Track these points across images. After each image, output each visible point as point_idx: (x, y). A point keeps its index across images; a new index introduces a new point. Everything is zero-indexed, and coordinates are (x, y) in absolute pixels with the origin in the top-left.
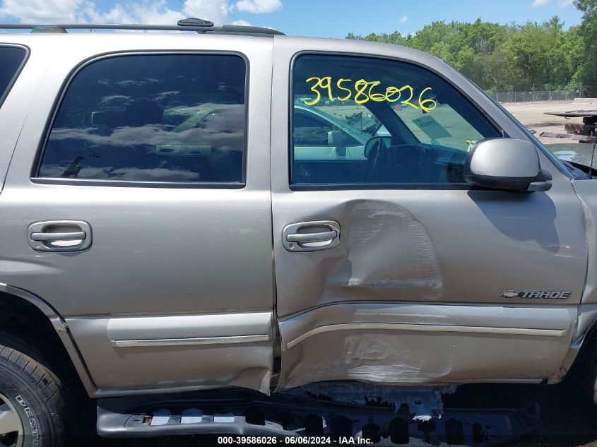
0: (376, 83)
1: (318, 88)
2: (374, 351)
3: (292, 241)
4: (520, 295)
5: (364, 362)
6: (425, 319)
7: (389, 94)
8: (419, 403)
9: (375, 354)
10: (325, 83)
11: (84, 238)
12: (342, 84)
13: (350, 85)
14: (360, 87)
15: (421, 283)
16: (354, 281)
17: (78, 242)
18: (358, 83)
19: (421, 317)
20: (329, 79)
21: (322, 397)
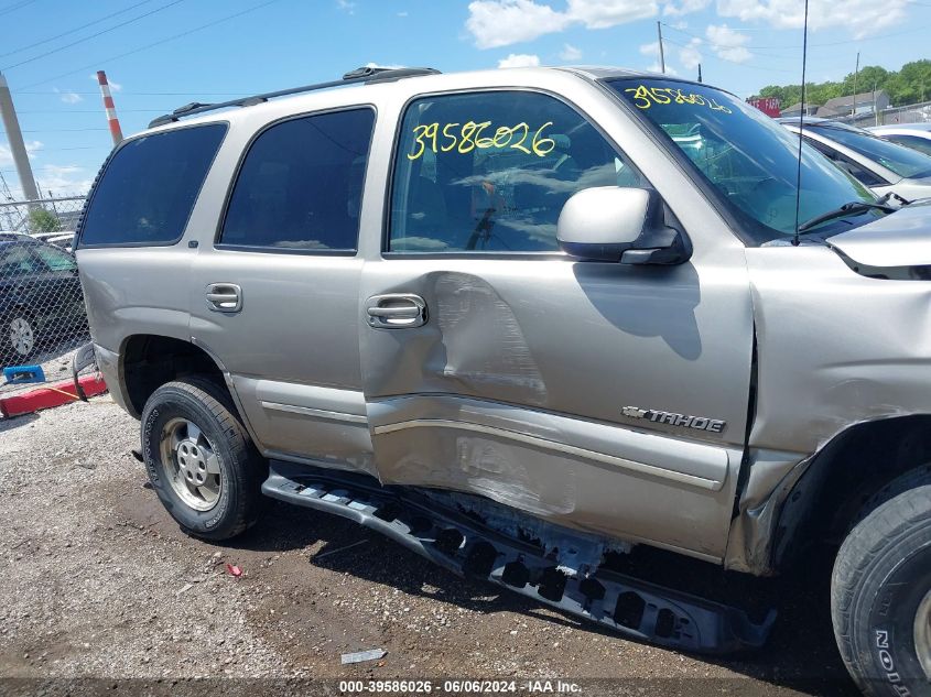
0: (485, 125)
1: (424, 138)
2: (488, 461)
3: (373, 315)
4: (648, 415)
5: (482, 474)
6: (533, 430)
7: (498, 136)
8: (572, 552)
9: (492, 466)
10: (431, 131)
11: (236, 300)
12: (449, 132)
13: (456, 131)
14: (467, 132)
15: (520, 381)
16: (449, 369)
17: (234, 304)
18: (466, 127)
19: (528, 426)
20: (436, 125)
21: (472, 514)
